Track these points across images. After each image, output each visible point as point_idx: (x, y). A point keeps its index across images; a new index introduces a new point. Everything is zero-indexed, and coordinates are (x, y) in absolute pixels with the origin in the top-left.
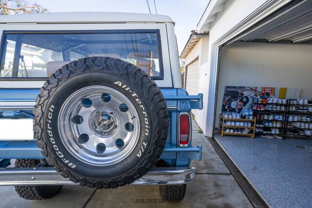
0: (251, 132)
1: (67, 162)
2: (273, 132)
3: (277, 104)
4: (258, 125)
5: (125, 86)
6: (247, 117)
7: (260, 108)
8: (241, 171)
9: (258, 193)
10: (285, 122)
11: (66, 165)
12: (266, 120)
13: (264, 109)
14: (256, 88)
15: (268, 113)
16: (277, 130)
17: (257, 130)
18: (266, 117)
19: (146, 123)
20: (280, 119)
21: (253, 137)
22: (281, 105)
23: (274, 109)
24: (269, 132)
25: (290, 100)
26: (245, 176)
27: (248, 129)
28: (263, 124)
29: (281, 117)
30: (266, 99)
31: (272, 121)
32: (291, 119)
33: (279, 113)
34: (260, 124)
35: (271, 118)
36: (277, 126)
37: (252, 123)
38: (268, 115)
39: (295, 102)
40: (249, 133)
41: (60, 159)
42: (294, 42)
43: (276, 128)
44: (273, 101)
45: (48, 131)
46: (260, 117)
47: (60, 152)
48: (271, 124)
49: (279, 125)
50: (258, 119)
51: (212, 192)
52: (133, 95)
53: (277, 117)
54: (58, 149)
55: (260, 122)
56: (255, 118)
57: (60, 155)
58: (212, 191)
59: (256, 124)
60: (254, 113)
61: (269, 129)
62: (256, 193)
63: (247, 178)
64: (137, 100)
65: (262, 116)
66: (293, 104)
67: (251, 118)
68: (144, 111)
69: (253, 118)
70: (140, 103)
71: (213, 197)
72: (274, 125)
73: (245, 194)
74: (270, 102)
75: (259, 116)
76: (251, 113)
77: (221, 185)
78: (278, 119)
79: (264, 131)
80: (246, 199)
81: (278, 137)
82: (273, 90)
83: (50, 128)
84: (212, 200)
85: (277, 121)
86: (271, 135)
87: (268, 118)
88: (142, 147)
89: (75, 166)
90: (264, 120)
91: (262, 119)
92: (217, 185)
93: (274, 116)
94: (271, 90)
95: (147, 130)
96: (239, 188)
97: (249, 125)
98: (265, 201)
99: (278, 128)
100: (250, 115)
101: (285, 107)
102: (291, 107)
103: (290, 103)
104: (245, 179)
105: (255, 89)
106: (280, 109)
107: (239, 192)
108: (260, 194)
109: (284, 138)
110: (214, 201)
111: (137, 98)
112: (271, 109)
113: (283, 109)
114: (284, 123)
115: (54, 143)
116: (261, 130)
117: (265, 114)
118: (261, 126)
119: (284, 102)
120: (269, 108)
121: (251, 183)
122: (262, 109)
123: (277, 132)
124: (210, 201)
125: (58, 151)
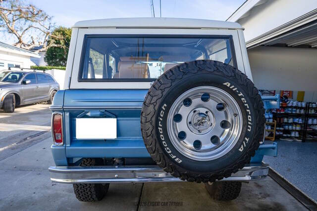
0: (271, 135)
1: (174, 157)
2: (293, 135)
3: (296, 107)
4: (278, 128)
5: (233, 86)
6: (267, 120)
7: (280, 111)
8: (276, 172)
9: (303, 193)
10: (305, 125)
11: (173, 160)
12: (286, 123)
13: (283, 112)
14: (275, 91)
15: (288, 116)
16: (297, 133)
17: (278, 133)
18: (286, 120)
19: (249, 120)
20: (300, 122)
21: (273, 140)
22: (301, 108)
23: (294, 112)
24: (289, 135)
25: (309, 103)
26: (282, 177)
27: (268, 132)
28: (283, 127)
29: (300, 120)
30: (286, 102)
31: (291, 124)
32: (310, 122)
33: (298, 116)
34: (280, 127)
35: (291, 121)
36: (297, 129)
37: (273, 126)
38: (287, 118)
39: (314, 105)
40: (269, 136)
41: (167, 155)
42: (312, 47)
43: (296, 131)
44: (292, 103)
45: (159, 128)
46: (280, 120)
47: (168, 148)
48: (290, 127)
49: (298, 128)
50: (278, 121)
51: (257, 193)
52: (240, 95)
53: (296, 120)
54: (166, 145)
55: (280, 125)
56: (275, 121)
57: (168, 151)
58: (257, 191)
59: (277, 127)
60: (274, 116)
61: (289, 132)
62: (301, 193)
63: (285, 178)
64: (243, 99)
65: (282, 119)
66: (312, 107)
67: (271, 121)
68: (248, 109)
69: (273, 121)
70: (245, 102)
71: (260, 197)
72: (294, 128)
73: (290, 194)
74: (290, 105)
75: (278, 119)
76: (271, 116)
77: (262, 186)
78: (297, 122)
79: (284, 134)
80: (293, 198)
81: (297, 140)
82: (291, 93)
83: (161, 126)
84: (260, 200)
85: (296, 124)
86: (291, 138)
87: (288, 121)
88: (244, 142)
89: (181, 161)
90: (283, 123)
91: (282, 122)
92: (259, 186)
93: (293, 118)
94: (289, 94)
95: (250, 127)
96: (282, 188)
97: (270, 128)
98: (313, 200)
99: (297, 131)
100: (270, 118)
101: (304, 109)
102: (310, 110)
103: (309, 106)
104: (283, 179)
105: (273, 92)
106: (300, 112)
107: (283, 191)
108: (305, 194)
109: (304, 141)
110: (262, 200)
111: (243, 97)
112: (290, 112)
113: (302, 112)
114: (303, 125)
115: (163, 139)
116: (281, 133)
117: (284, 117)
118: (281, 129)
119: (304, 105)
120: (289, 111)
121: (291, 184)
122: (281, 112)
123: (297, 135)
124: (258, 201)
125: (166, 147)
